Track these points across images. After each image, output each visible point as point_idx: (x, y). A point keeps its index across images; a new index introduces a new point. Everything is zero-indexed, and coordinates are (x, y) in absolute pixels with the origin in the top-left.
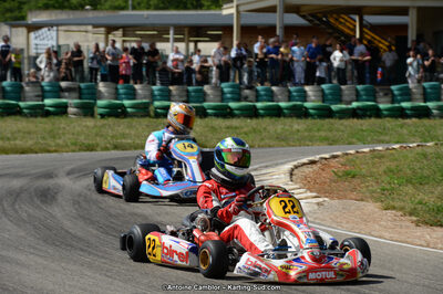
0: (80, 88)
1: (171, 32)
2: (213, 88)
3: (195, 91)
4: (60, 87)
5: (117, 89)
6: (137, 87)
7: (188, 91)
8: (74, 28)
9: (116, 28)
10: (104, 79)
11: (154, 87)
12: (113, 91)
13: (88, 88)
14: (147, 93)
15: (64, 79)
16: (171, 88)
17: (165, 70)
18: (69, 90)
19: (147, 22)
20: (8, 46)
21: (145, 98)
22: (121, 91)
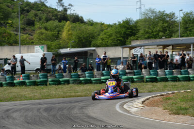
0: (134, 72)
1: (192, 46)
2: (192, 70)
3: (184, 72)
4: (126, 72)
5: (150, 72)
6: (158, 71)
7: (181, 72)
8: (151, 47)
9: (168, 46)
10: (145, 68)
11: (166, 71)
12: (148, 73)
13: (137, 72)
14: (163, 73)
15: (128, 69)
16: (173, 70)
17: (171, 63)
18: (129, 73)
19: (181, 42)
20: (106, 56)
21: (162, 75)
22: (152, 73)
